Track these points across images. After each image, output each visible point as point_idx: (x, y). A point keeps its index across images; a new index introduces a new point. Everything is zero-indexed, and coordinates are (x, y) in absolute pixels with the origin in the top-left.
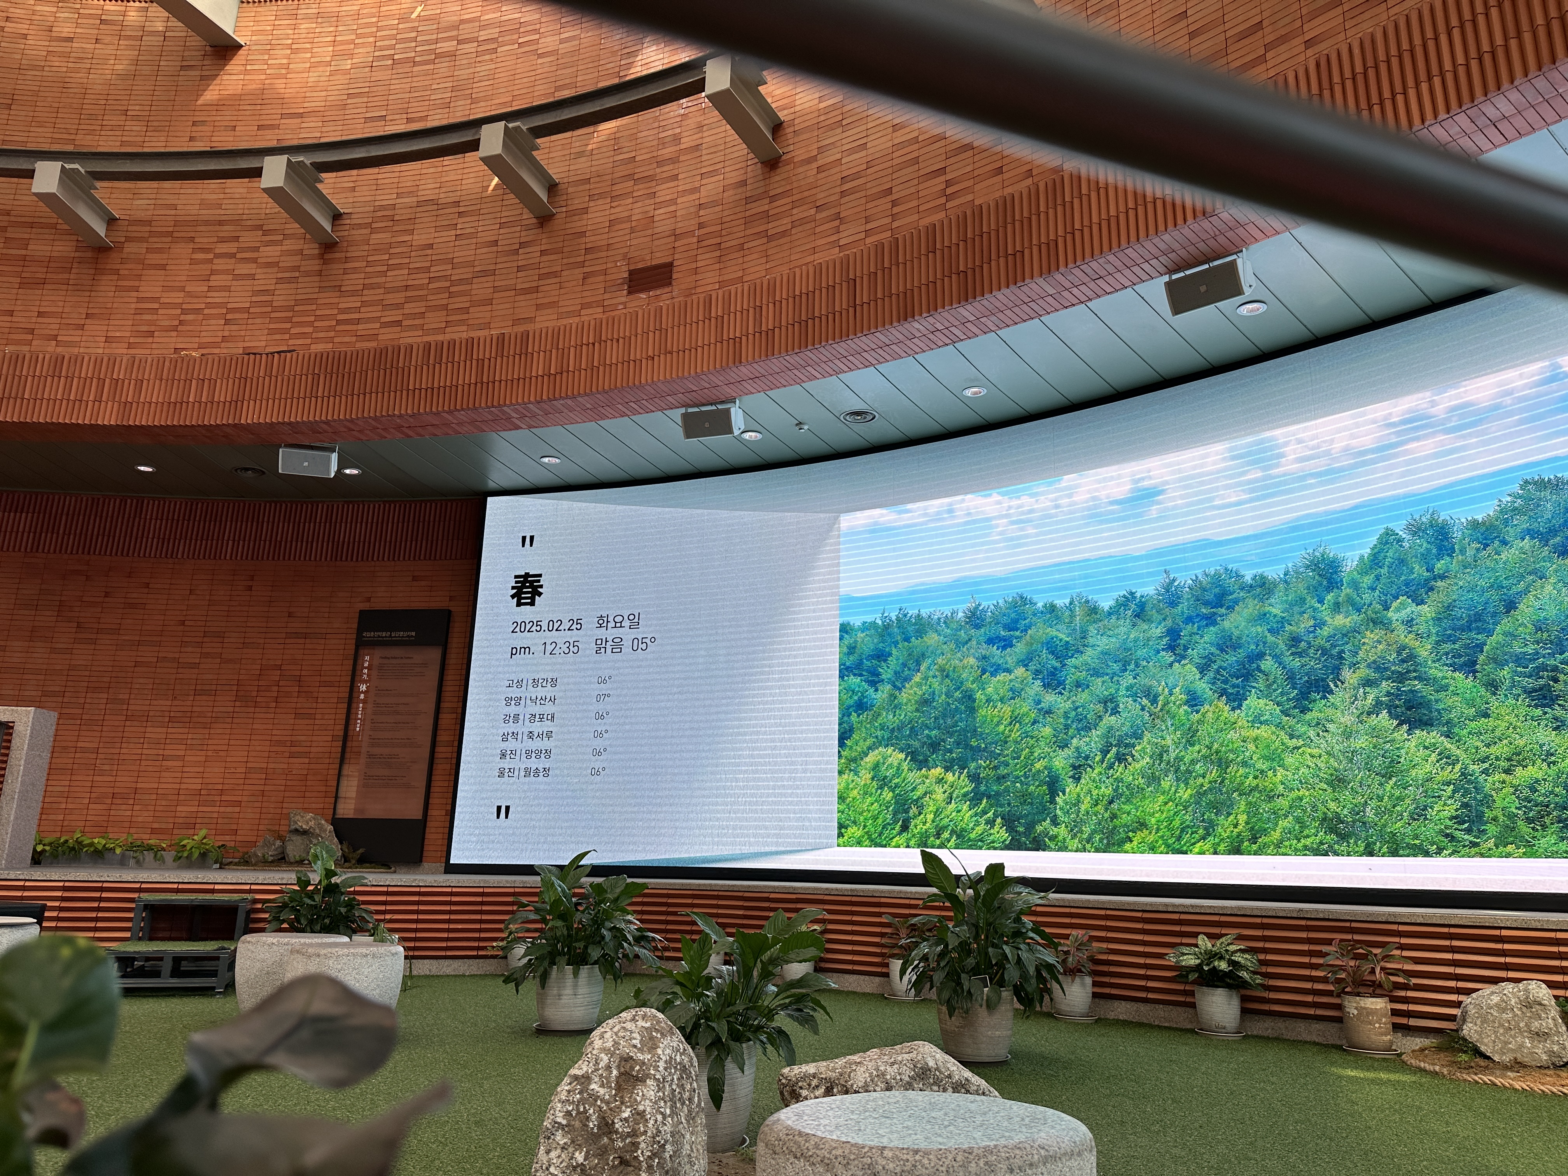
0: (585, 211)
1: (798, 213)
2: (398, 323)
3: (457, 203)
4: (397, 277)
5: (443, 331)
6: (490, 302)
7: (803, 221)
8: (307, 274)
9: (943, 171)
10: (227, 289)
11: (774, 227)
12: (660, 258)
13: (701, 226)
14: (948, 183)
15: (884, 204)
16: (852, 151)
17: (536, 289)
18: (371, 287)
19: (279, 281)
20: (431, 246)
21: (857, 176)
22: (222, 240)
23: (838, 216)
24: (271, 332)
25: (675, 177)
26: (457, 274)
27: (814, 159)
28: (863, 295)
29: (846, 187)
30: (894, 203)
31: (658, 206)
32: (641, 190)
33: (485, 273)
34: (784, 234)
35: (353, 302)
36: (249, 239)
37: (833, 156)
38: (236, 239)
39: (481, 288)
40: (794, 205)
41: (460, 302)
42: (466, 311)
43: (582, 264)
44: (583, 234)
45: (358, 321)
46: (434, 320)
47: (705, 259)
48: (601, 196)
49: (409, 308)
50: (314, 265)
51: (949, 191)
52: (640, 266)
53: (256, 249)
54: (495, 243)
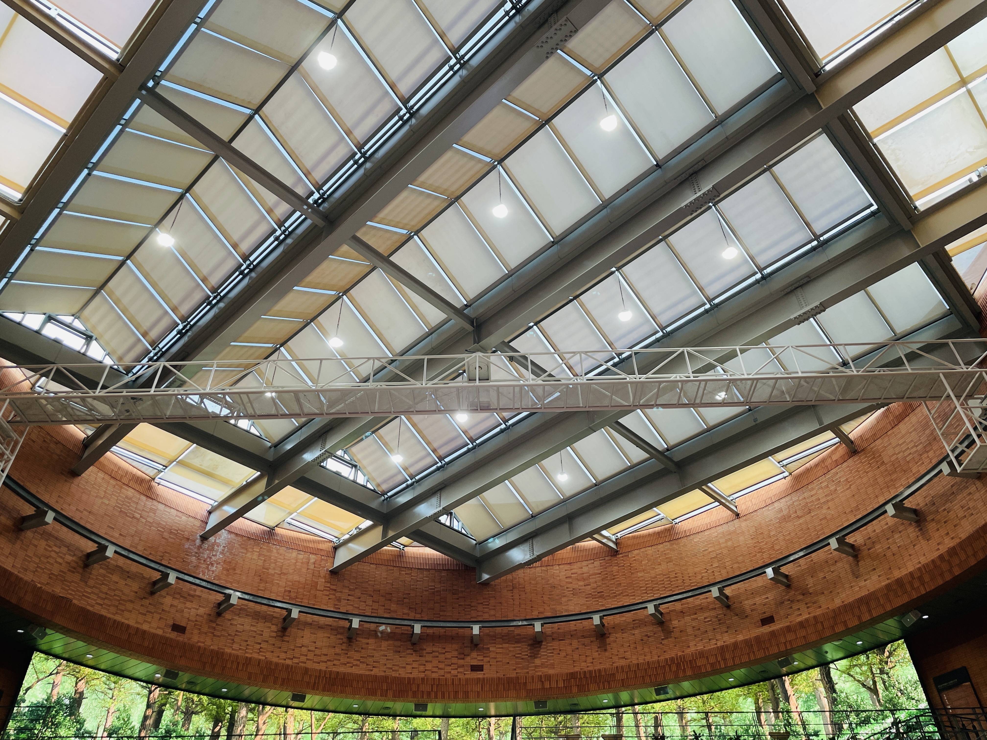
0: (165, 597)
1: (223, 633)
2: (101, 605)
3: (128, 572)
4: (104, 588)
5: (114, 614)
6: (130, 611)
7: (224, 636)
8: (78, 572)
9: (260, 644)
10: (52, 564)
11: (216, 633)
12: (183, 624)
13: (196, 621)
14: (261, 648)
15: (245, 644)
16: (240, 624)
17: (145, 615)
18: (97, 588)
19: (69, 570)
20: (117, 583)
21: (240, 632)
22: (55, 545)
23: (233, 640)
24: (63, 588)
25: (192, 602)
26: (123, 597)
27: (230, 620)
28: (240, 667)
29: (237, 633)
30: (248, 645)
31: (186, 608)
32: (182, 600)
33: (131, 601)
34: (218, 636)
35: (89, 590)
36: (64, 550)
37: (235, 622)
38: (60, 547)
39: (129, 606)
40: (223, 630)
41: (121, 607)
42: (123, 611)
43: (160, 614)
44: (163, 604)
45: (89, 598)
46: (113, 609)
47: (196, 631)
48: (170, 595)
49: (106, 601)
50: (80, 570)
51: (261, 650)
52: (177, 623)
53: (65, 555)
54: (136, 593)
